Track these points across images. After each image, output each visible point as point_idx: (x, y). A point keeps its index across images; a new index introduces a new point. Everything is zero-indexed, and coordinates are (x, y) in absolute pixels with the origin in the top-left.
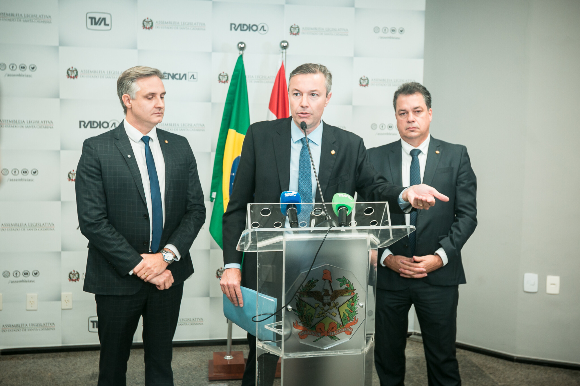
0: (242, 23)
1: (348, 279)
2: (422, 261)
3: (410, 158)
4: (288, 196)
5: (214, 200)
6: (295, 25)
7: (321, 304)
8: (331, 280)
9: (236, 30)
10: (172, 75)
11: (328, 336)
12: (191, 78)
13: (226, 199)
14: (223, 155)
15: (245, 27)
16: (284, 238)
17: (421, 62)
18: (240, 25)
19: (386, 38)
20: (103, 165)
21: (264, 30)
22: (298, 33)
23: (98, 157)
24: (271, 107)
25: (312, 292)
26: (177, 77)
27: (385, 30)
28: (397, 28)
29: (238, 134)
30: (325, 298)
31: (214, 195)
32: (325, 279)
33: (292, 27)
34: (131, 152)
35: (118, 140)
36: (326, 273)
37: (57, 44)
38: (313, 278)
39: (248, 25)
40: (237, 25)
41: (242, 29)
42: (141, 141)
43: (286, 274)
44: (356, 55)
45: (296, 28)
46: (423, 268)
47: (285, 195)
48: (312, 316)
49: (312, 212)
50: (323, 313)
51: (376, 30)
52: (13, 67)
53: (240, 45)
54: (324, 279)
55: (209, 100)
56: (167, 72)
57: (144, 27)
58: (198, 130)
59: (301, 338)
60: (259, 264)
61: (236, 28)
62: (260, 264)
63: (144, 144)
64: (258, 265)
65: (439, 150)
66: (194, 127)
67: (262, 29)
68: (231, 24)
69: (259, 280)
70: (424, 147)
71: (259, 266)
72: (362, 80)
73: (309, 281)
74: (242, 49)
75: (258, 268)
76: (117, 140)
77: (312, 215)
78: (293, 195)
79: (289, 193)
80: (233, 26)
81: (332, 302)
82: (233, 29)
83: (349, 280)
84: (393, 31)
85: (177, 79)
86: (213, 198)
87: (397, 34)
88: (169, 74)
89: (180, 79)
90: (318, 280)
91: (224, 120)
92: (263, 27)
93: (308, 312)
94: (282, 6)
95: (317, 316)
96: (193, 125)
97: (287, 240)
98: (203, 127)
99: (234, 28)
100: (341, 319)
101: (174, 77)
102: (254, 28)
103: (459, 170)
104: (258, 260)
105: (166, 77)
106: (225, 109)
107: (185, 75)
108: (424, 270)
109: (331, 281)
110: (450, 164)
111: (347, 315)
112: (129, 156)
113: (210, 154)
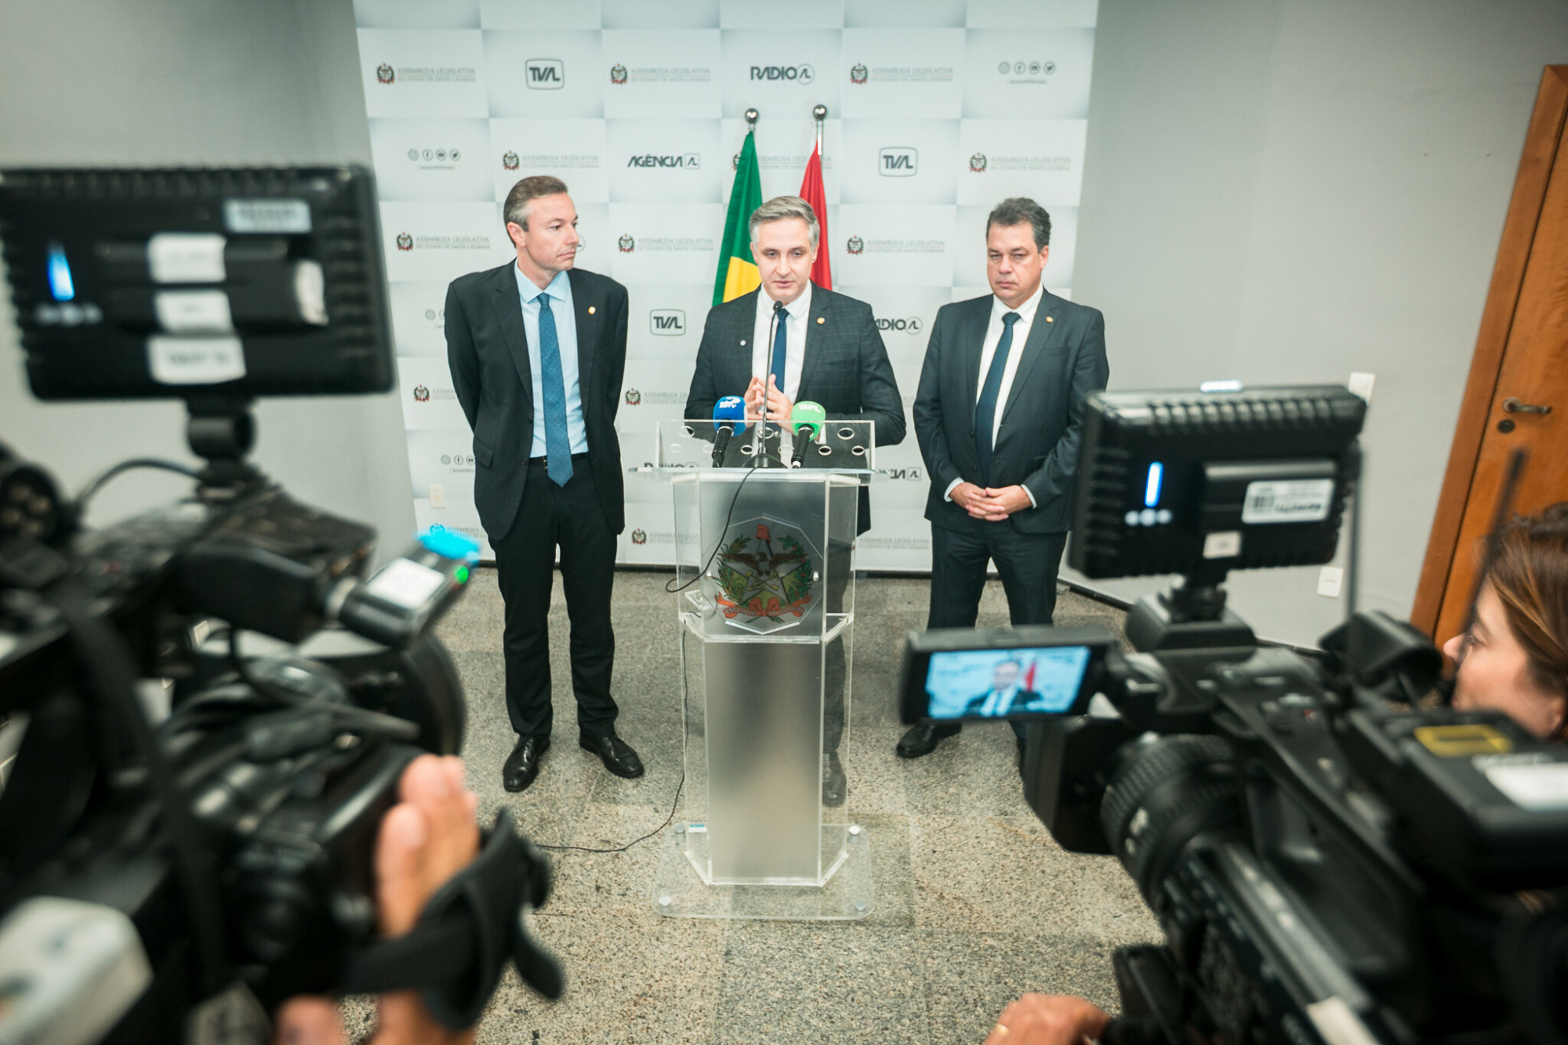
0: (771, 65)
1: (794, 540)
2: (999, 495)
3: (1002, 326)
4: (724, 406)
6: (859, 65)
7: (755, 572)
8: (769, 540)
9: (760, 78)
10: (659, 159)
11: (767, 616)
12: (689, 164)
15: (776, 73)
17: (1082, 125)
18: (767, 69)
19: (1020, 82)
21: (807, 77)
22: (864, 80)
25: (742, 555)
26: (668, 162)
27: (1020, 66)
28: (1042, 63)
29: (746, 264)
30: (761, 564)
33: (854, 69)
36: (761, 530)
37: (486, 115)
38: (742, 535)
39: (780, 69)
40: (762, 69)
41: (771, 76)
44: (965, 115)
45: (862, 70)
46: (1001, 505)
47: (720, 406)
48: (743, 588)
50: (758, 585)
51: (1004, 67)
52: (427, 153)
53: (749, 114)
54: (759, 538)
56: (653, 155)
57: (614, 80)
59: (727, 617)
61: (761, 74)
65: (1052, 317)
67: (804, 75)
68: (753, 68)
70: (1028, 311)
72: (974, 161)
73: (737, 539)
74: (753, 121)
78: (731, 406)
79: (727, 402)
80: (756, 71)
81: (772, 571)
82: (755, 77)
83: (796, 542)
84: (1035, 68)
85: (668, 166)
87: (1041, 74)
88: (655, 158)
89: (673, 165)
90: (749, 539)
92: (805, 70)
93: (737, 582)
94: (839, 32)
95: (750, 589)
96: (695, 241)
98: (711, 244)
99: (758, 74)
100: (786, 595)
101: (662, 162)
102: (791, 73)
103: (1079, 351)
105: (650, 164)
107: (680, 158)
108: (1002, 509)
109: (769, 542)
110: (1067, 341)
111: (795, 589)
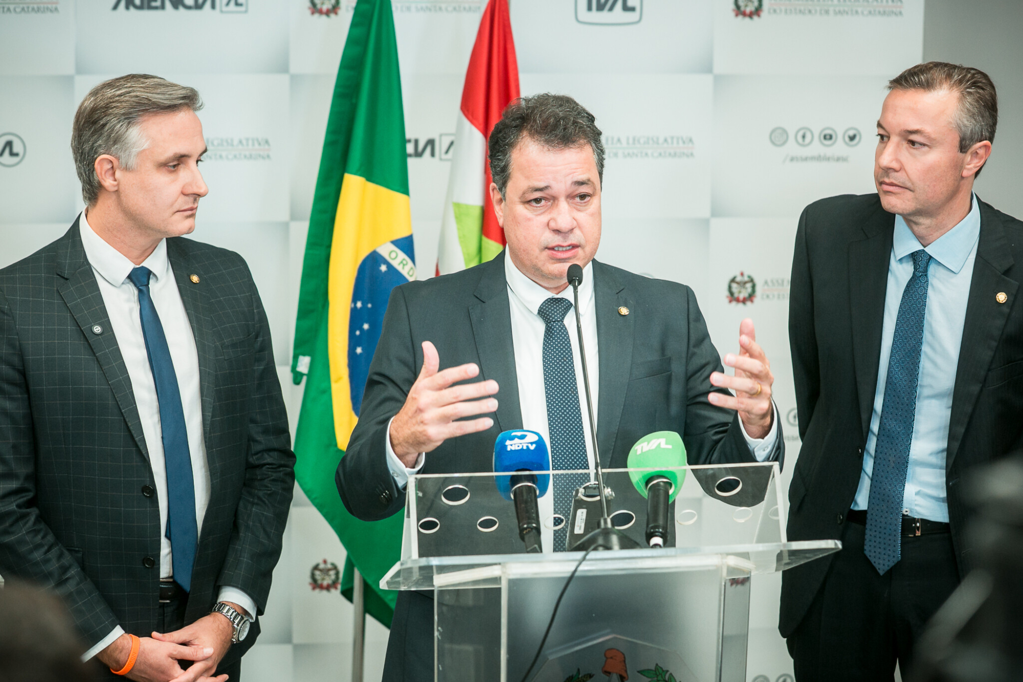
1: (667, 671)
4: (513, 448)
5: (305, 379)
8: (624, 675)
12: (227, 4)
13: (339, 379)
14: (329, 246)
16: (504, 573)
20: (30, 357)
23: (17, 334)
24: (467, 107)
29: (371, 186)
31: (304, 364)
32: (609, 673)
34: (102, 317)
35: (67, 279)
36: (611, 658)
38: (579, 670)
42: (128, 281)
43: (509, 662)
47: (506, 446)
49: (577, 492)
54: (606, 672)
55: (283, 67)
58: (251, 157)
60: (440, 628)
62: (442, 627)
63: (136, 292)
64: (438, 630)
66: (240, 147)
69: (441, 669)
71: (441, 634)
73: (570, 677)
75: (438, 639)
76: (62, 281)
77: (577, 498)
78: (527, 447)
79: (517, 441)
83: (671, 674)
85: (189, 8)
86: (302, 375)
89: (198, 6)
90: (591, 676)
91: (329, 144)
96: (236, 142)
97: (512, 577)
98: (266, 147)
101: (178, 2)
104: (436, 617)
106: (333, 113)
109: (624, 678)
110: (663, 349)
112: (97, 329)
113: (286, 226)
